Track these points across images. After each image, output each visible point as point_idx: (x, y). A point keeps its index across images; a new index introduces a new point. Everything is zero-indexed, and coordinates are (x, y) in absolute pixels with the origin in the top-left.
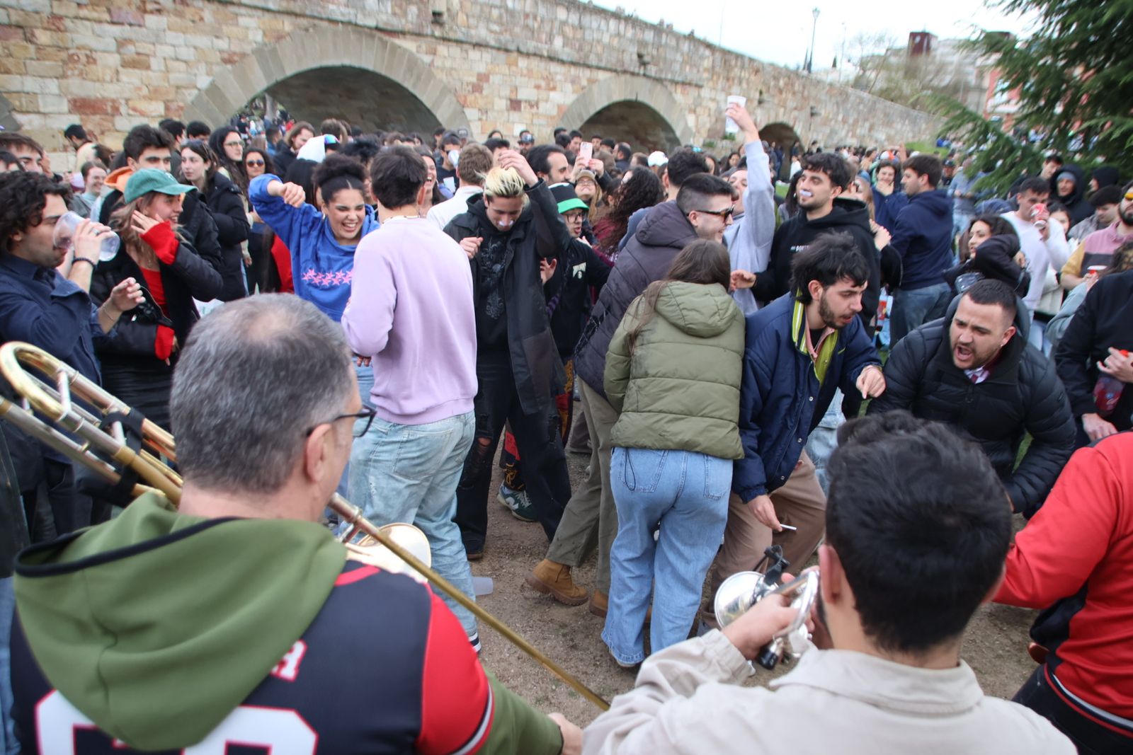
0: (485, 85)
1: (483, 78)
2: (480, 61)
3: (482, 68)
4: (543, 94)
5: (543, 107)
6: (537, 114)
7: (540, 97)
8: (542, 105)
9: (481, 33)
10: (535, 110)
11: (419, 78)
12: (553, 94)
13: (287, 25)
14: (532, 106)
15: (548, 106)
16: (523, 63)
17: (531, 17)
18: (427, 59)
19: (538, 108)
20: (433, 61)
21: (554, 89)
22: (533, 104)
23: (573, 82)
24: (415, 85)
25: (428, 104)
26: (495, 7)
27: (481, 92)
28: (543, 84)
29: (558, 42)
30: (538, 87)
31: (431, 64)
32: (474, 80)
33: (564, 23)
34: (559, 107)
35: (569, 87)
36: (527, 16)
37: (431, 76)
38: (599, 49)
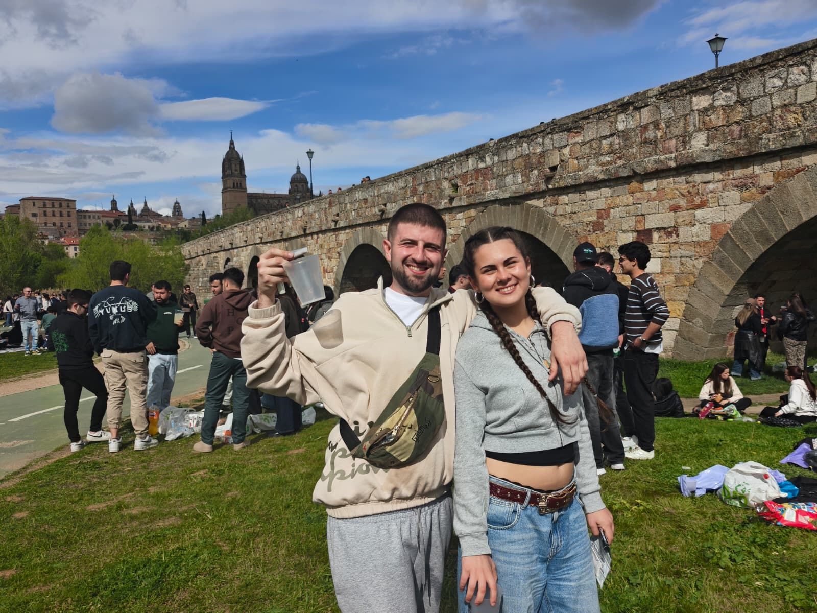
0: (606, 222)
1: (603, 214)
2: (599, 198)
3: (601, 204)
4: (684, 216)
5: (685, 233)
6: (676, 243)
7: (680, 220)
8: (681, 231)
9: (594, 170)
10: (673, 238)
11: (546, 228)
12: (699, 213)
13: (473, 212)
14: (669, 234)
15: (695, 230)
16: (650, 186)
17: (651, 127)
18: (551, 210)
19: (677, 236)
20: (555, 211)
21: (702, 205)
22: (670, 231)
23: (741, 187)
24: (543, 235)
25: (555, 250)
26: (605, 137)
27: (602, 230)
28: (683, 202)
29: (699, 142)
30: (675, 209)
31: (554, 214)
32: (594, 218)
33: (704, 111)
34: (714, 227)
35: (736, 194)
36: (645, 128)
37: (556, 224)
38: (791, 119)
